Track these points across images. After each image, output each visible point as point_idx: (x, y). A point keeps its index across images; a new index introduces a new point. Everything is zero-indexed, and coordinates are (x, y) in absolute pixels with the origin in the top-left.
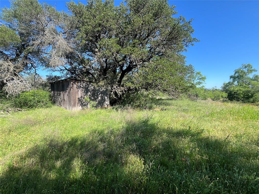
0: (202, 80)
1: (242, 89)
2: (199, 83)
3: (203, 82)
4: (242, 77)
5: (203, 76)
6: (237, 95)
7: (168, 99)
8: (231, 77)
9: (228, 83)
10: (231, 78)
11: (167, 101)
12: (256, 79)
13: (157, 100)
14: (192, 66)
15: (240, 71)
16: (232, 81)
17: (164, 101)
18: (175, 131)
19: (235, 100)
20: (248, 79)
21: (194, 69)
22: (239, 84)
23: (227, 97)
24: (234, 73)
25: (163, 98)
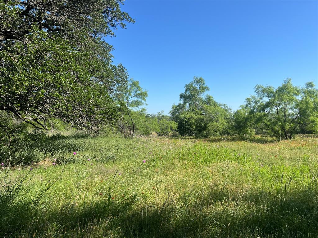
0: (141, 98)
1: (194, 116)
2: (137, 103)
3: (143, 101)
4: (194, 97)
5: (143, 91)
6: (189, 125)
8: (182, 96)
9: (178, 106)
10: (181, 98)
12: (209, 102)
14: (123, 67)
15: (191, 87)
16: (183, 103)
19: (187, 133)
20: (201, 101)
21: (127, 75)
22: (190, 109)
23: (177, 130)
24: (184, 90)
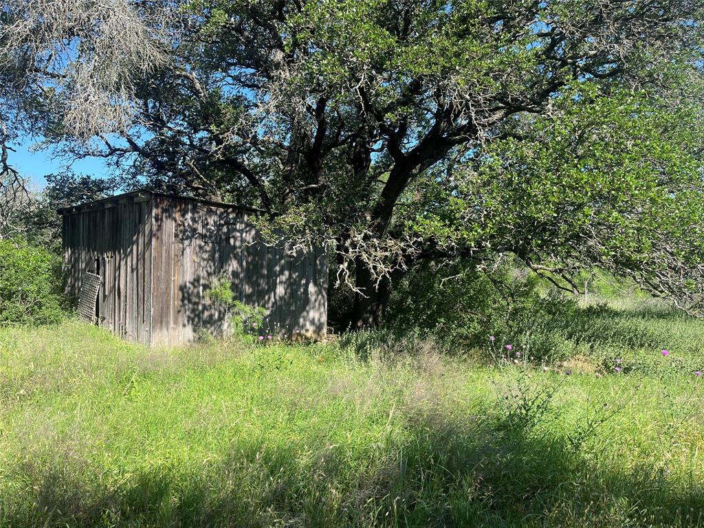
7: (645, 314)
11: (642, 324)
13: (578, 312)
17: (624, 323)
18: (680, 489)
25: (616, 305)
